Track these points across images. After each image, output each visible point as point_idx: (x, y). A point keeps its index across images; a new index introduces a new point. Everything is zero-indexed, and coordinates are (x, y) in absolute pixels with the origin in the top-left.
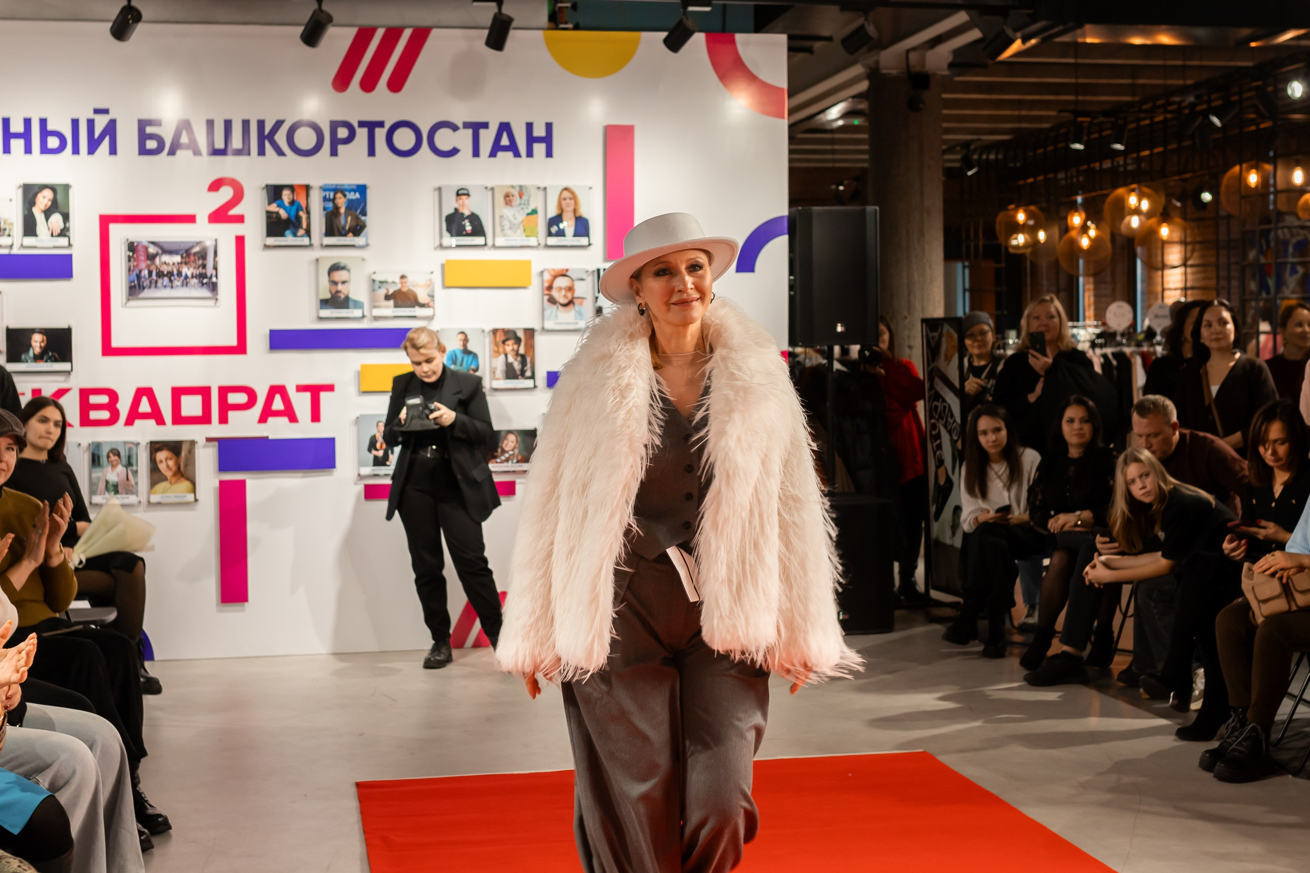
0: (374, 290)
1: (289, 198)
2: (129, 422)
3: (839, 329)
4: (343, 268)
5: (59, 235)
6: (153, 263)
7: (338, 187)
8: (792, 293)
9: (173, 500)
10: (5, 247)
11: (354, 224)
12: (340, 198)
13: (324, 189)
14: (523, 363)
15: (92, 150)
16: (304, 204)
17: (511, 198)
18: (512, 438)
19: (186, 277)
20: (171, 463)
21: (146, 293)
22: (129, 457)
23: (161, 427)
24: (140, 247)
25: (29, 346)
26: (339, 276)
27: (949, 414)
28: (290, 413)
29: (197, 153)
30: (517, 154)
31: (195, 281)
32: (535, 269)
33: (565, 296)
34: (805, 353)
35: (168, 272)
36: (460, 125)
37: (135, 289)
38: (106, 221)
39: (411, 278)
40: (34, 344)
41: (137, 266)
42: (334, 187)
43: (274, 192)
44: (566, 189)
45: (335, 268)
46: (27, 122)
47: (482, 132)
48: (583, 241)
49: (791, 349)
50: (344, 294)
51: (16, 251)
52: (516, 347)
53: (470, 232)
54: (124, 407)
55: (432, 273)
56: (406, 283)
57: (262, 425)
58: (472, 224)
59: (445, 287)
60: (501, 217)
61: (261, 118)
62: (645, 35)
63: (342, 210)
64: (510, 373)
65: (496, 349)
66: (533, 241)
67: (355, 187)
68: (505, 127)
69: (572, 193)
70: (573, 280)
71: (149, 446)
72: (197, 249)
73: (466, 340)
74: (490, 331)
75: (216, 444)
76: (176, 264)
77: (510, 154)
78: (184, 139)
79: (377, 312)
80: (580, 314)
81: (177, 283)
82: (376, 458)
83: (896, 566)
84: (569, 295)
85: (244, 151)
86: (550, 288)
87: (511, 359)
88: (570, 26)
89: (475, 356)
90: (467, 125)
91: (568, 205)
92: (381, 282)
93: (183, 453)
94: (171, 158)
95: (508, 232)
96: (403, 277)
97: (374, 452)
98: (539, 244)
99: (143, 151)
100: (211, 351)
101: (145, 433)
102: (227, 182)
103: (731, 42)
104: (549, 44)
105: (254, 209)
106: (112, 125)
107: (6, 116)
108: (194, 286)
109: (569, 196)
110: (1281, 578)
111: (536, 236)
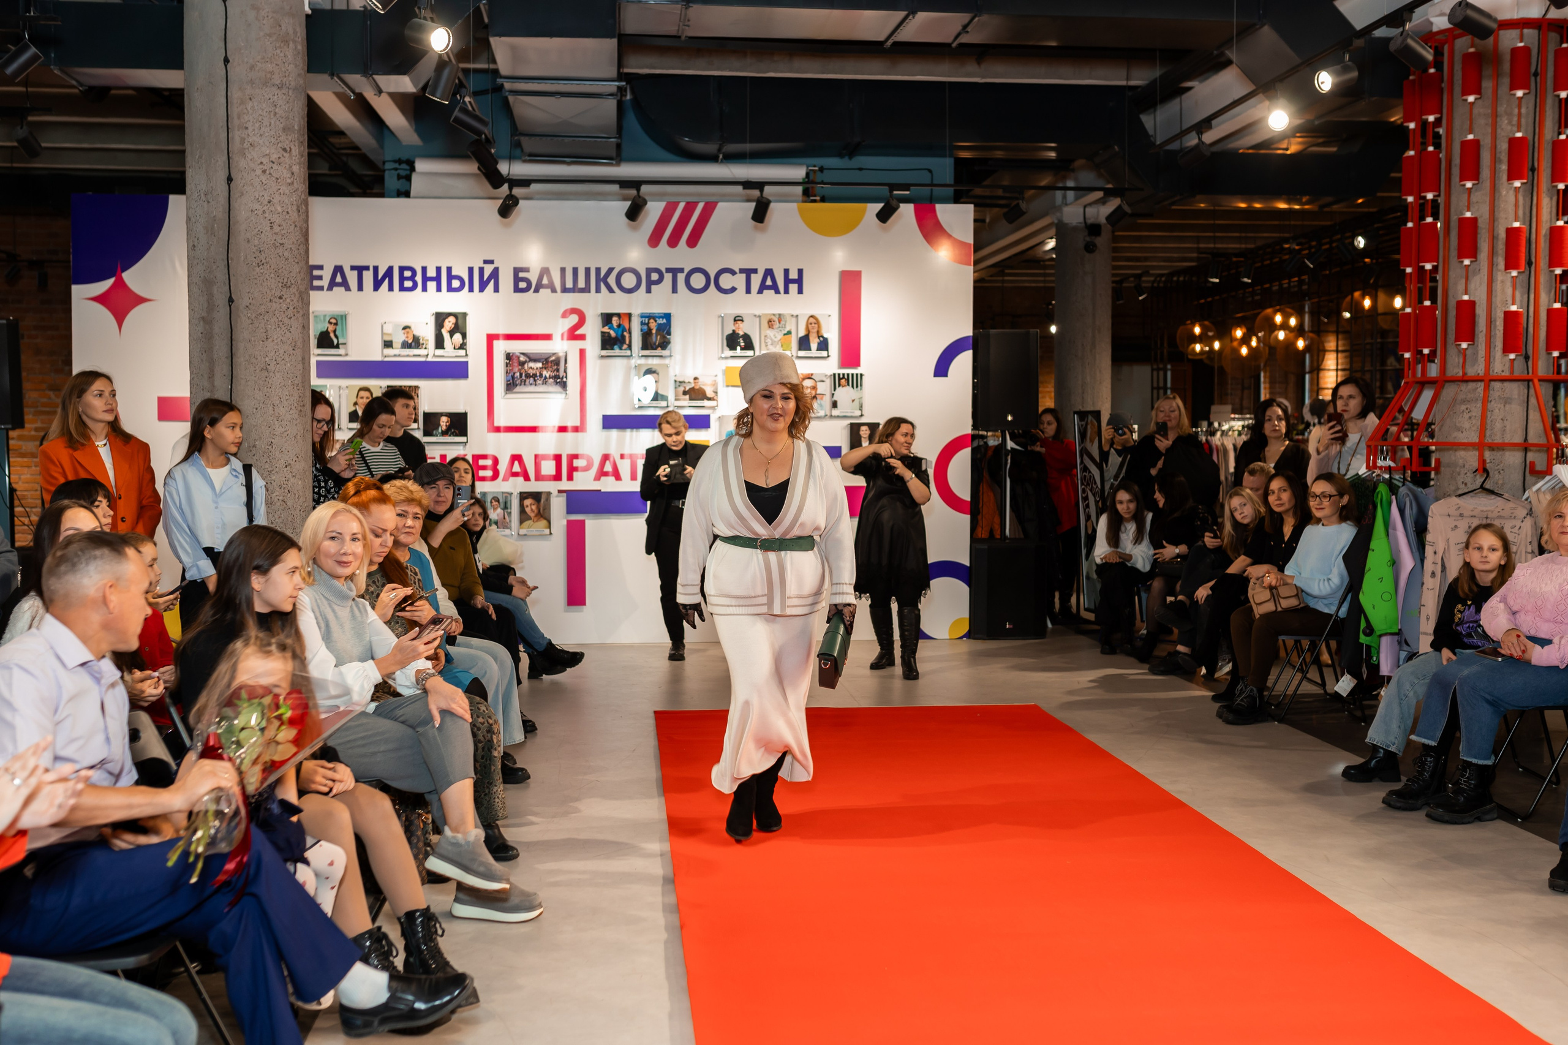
0: (676, 388)
1: (617, 323)
2: (505, 479)
3: (1010, 418)
4: (654, 372)
5: (460, 348)
7: (651, 314)
8: (975, 391)
10: (423, 356)
11: (662, 341)
12: (652, 322)
13: (642, 316)
15: (482, 290)
16: (627, 327)
17: (773, 322)
19: (546, 378)
20: (534, 507)
21: (518, 389)
22: (506, 503)
23: (527, 483)
25: (439, 425)
26: (651, 377)
28: (616, 474)
29: (554, 291)
30: (777, 292)
31: (551, 380)
33: (810, 393)
34: (985, 435)
36: (738, 271)
37: (510, 386)
38: (491, 338)
39: (701, 380)
40: (442, 423)
43: (607, 318)
44: (812, 316)
45: (648, 372)
46: (439, 269)
47: (753, 275)
48: (824, 353)
49: (973, 432)
51: (430, 359)
53: (743, 347)
54: (503, 467)
55: (717, 376)
56: (698, 382)
57: (597, 482)
58: (745, 341)
59: (726, 386)
60: (766, 335)
61: (598, 265)
62: (867, 206)
63: (654, 331)
68: (769, 272)
69: (816, 319)
70: (816, 382)
72: (553, 358)
75: (565, 494)
76: (539, 368)
77: (773, 291)
78: (545, 281)
80: (821, 405)
81: (539, 382)
84: (813, 393)
85: (586, 290)
88: (818, 198)
90: (742, 271)
91: (813, 328)
93: (543, 501)
94: (536, 294)
95: (770, 347)
96: (696, 379)
99: (517, 290)
100: (562, 429)
101: (517, 486)
102: (574, 311)
103: (934, 211)
104: (801, 212)
105: (593, 330)
106: (496, 270)
107: (424, 265)
108: (551, 384)
109: (814, 321)
110: (1272, 588)
111: (790, 350)
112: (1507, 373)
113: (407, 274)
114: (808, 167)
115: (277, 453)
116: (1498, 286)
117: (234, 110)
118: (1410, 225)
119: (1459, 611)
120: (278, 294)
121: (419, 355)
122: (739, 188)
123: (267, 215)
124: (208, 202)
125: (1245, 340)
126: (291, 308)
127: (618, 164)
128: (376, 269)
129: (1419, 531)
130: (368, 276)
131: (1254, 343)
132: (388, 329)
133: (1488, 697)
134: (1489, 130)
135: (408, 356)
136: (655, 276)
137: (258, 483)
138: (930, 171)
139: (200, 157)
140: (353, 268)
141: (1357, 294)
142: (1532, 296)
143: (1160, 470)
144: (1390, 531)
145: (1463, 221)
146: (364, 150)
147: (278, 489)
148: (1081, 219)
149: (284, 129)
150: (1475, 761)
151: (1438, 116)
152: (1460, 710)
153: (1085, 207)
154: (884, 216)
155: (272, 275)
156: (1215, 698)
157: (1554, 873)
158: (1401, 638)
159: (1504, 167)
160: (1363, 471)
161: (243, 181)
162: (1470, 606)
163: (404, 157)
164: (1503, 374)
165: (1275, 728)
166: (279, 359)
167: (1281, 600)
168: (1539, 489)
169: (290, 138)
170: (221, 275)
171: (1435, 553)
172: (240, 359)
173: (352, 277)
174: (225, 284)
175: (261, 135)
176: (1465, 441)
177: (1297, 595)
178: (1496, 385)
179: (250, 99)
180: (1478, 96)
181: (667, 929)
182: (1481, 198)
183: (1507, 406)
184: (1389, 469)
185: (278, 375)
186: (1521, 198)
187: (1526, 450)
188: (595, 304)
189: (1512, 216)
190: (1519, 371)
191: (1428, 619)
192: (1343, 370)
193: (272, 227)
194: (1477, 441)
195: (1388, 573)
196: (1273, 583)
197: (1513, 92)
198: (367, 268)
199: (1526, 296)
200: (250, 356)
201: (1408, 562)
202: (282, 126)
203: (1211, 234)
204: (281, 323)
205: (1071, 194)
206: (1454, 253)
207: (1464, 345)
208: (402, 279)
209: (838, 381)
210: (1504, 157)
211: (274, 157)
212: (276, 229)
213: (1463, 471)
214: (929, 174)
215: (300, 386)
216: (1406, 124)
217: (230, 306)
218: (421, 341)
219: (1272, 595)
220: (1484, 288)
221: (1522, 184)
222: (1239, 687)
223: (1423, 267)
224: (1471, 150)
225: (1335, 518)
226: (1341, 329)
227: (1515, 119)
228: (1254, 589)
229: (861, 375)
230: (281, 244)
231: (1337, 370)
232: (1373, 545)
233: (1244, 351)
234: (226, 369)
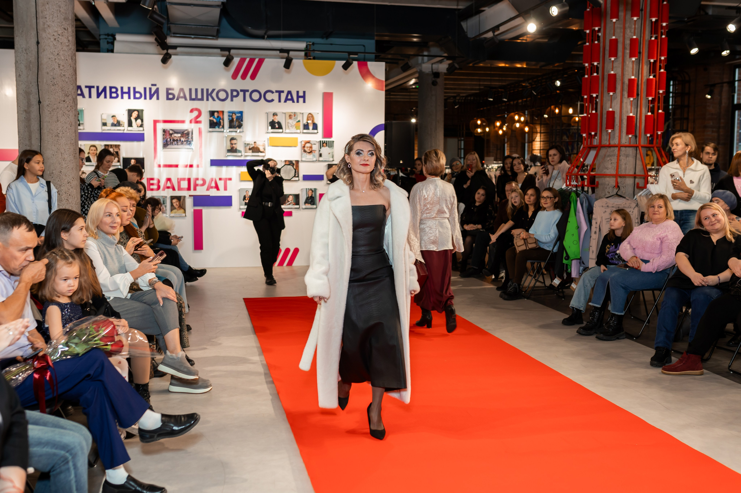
0: (245, 147)
1: (217, 115)
2: (164, 190)
3: (401, 162)
4: (235, 139)
5: (140, 127)
6: (171, 136)
7: (233, 112)
8: (386, 150)
9: (178, 216)
10: (122, 130)
11: (239, 124)
12: (234, 115)
13: (229, 112)
15: (151, 98)
16: (222, 117)
17: (291, 116)
18: (291, 197)
19: (182, 141)
20: (177, 203)
21: (169, 147)
23: (174, 192)
24: (167, 131)
25: (130, 164)
26: (234, 142)
28: (217, 188)
29: (186, 99)
30: (293, 102)
31: (185, 143)
32: (299, 140)
33: (309, 150)
35: (176, 140)
36: (274, 91)
38: (155, 122)
39: (258, 143)
40: (132, 163)
41: (166, 137)
43: (212, 113)
44: (310, 114)
46: (129, 88)
47: (282, 94)
48: (315, 131)
50: (235, 148)
51: (125, 132)
52: (293, 166)
53: (278, 128)
54: (162, 184)
55: (265, 141)
56: (256, 144)
57: (208, 191)
58: (278, 125)
59: (269, 146)
60: (288, 123)
61: (207, 88)
62: (337, 62)
63: (235, 120)
66: (298, 131)
68: (289, 92)
69: (312, 115)
70: (312, 144)
72: (186, 132)
75: (192, 197)
76: (179, 137)
77: (291, 102)
78: (182, 95)
79: (246, 154)
80: (314, 156)
81: (179, 143)
82: (246, 203)
84: (311, 149)
85: (202, 99)
86: (304, 147)
88: (312, 58)
90: (277, 91)
91: (310, 119)
92: (248, 144)
93: (182, 200)
94: (177, 101)
95: (290, 128)
96: (255, 142)
97: (245, 201)
99: (168, 99)
100: (191, 166)
101: (169, 193)
102: (197, 109)
103: (366, 65)
104: (305, 64)
105: (205, 119)
106: (157, 90)
107: (122, 86)
108: (185, 144)
109: (311, 116)
110: (525, 240)
111: (300, 129)
112: (627, 144)
113: (114, 90)
114: (307, 42)
115: (64, 176)
116: (624, 105)
117: (40, 9)
118: (586, 76)
119: (608, 248)
120: (63, 99)
121: (120, 130)
122: (278, 52)
123: (57, 61)
124: (27, 54)
125: (501, 127)
126: (69, 106)
127: (217, 39)
128: (98, 87)
129: (590, 213)
130: (94, 91)
131: (505, 129)
132: (104, 117)
133: (622, 285)
134: (622, 34)
135: (115, 130)
136: (235, 93)
137: (54, 190)
138: (364, 46)
139: (22, 31)
140: (86, 87)
141: (552, 107)
142: (639, 109)
144: (577, 213)
145: (610, 75)
146: (89, 29)
147: (64, 194)
148: (430, 70)
149: (64, 19)
150: (617, 313)
151: (599, 27)
152: (611, 291)
153: (432, 64)
154: (346, 67)
155: (60, 90)
156: (498, 289)
157: (652, 359)
158: (581, 261)
159: (628, 51)
160: (564, 187)
161: (45, 44)
162: (612, 246)
163: (110, 33)
164: (626, 144)
165: (525, 302)
166: (64, 131)
167: (529, 245)
168: (641, 195)
169: (67, 23)
170: (34, 90)
171: (596, 223)
172: (45, 131)
173: (86, 91)
174: (36, 94)
175: (53, 21)
176: (609, 173)
177: (535, 242)
178: (623, 149)
179: (48, 3)
180: (617, 19)
181: (271, 394)
182: (618, 65)
183: (627, 158)
184: (576, 186)
185: (64, 139)
186: (635, 66)
187: (635, 178)
188: (207, 106)
189: (631, 73)
190: (633, 142)
191: (593, 252)
192: (543, 141)
193: (59, 67)
194: (615, 173)
195: (576, 232)
196: (524, 237)
197: (632, 18)
198: (93, 87)
199: (636, 109)
200: (50, 129)
201: (584, 227)
202: (63, 17)
203: (489, 78)
204: (64, 114)
205: (426, 58)
206: (606, 89)
207: (610, 131)
208: (111, 93)
209: (322, 144)
210: (628, 47)
211: (60, 32)
212: (61, 67)
213: (608, 187)
214: (363, 48)
215: (74, 144)
216: (585, 31)
217: (39, 105)
218: (121, 123)
219: (525, 242)
220: (619, 105)
221: (636, 59)
222: (509, 284)
223: (592, 95)
224: (614, 43)
225: (552, 207)
226: (543, 123)
227: (633, 30)
228: (516, 240)
229: (333, 142)
230: (64, 75)
231: (540, 141)
232: (569, 220)
233: (501, 132)
234: (38, 136)
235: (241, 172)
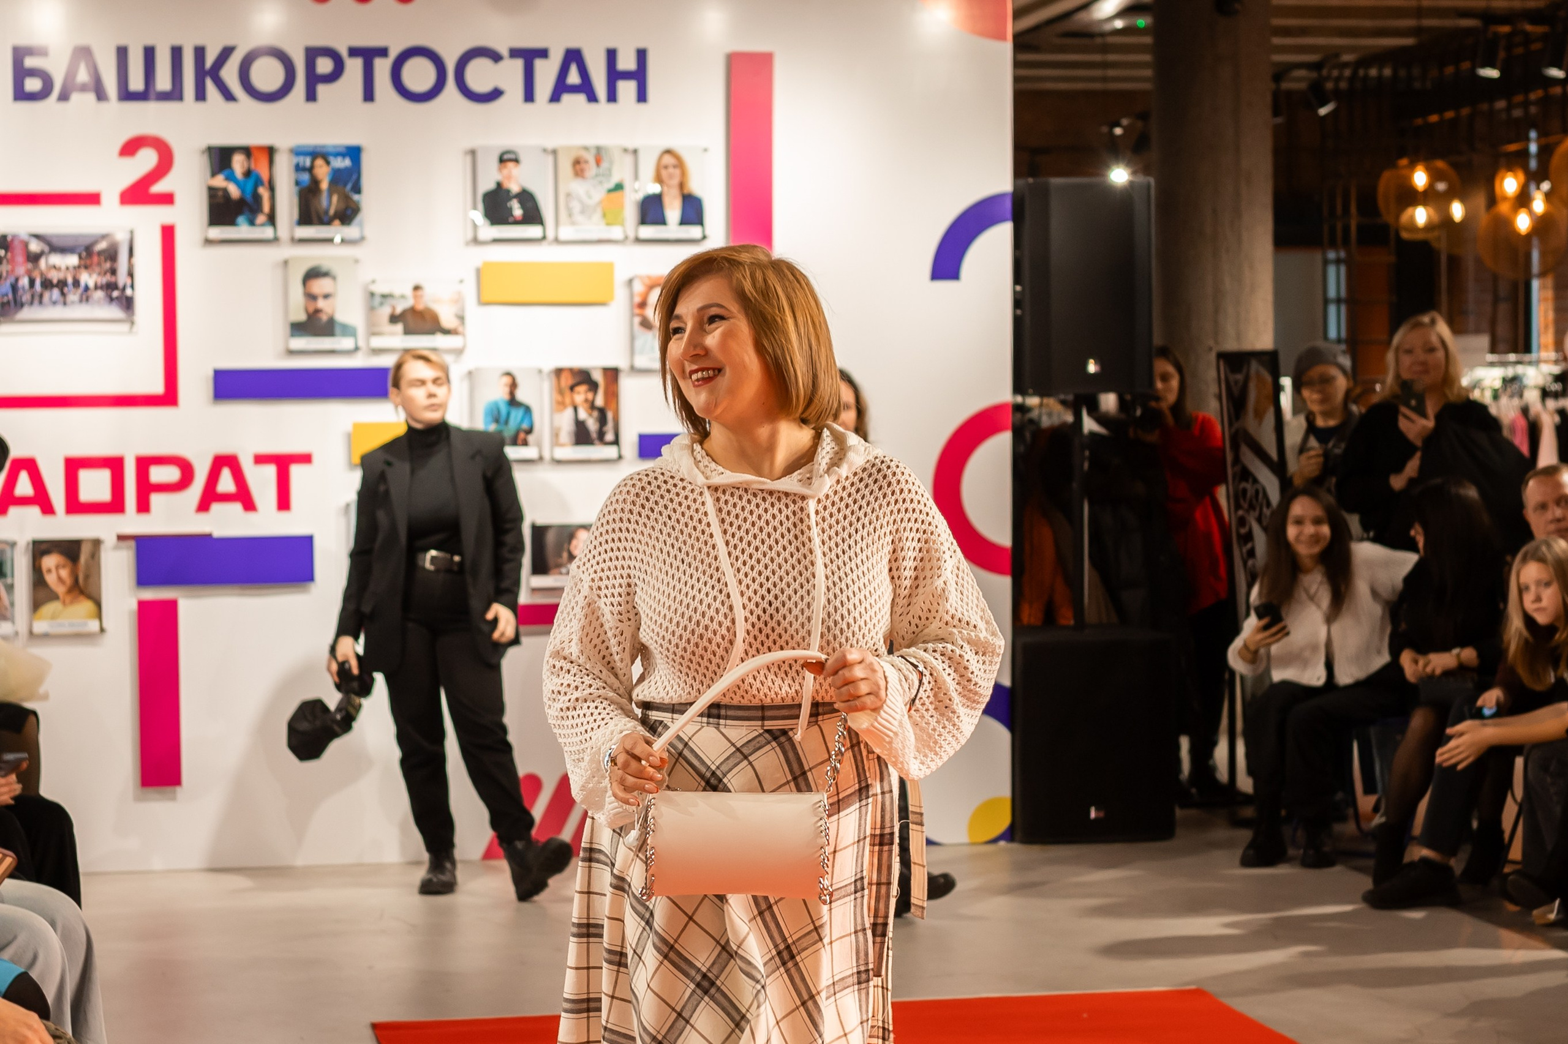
0: (371, 309)
1: (243, 166)
3: (1092, 367)
4: (326, 274)
7: (318, 150)
8: (1019, 312)
9: (66, 630)
11: (342, 206)
12: (321, 166)
13: (297, 152)
14: (602, 420)
16: (265, 176)
17: (583, 165)
18: (582, 535)
19: (87, 288)
20: (64, 573)
21: (26, 313)
23: (49, 519)
24: (16, 243)
26: (320, 286)
27: (1265, 502)
28: (244, 497)
29: (101, 95)
30: (592, 98)
31: (99, 294)
32: (620, 276)
34: (1041, 405)
35: (59, 281)
36: (505, 52)
37: (8, 306)
39: (429, 290)
41: (13, 271)
42: (311, 150)
43: (221, 157)
44: (668, 152)
45: (313, 274)
48: (695, 232)
49: (1019, 399)
50: (326, 313)
52: (590, 396)
53: (520, 218)
55: (461, 281)
56: (421, 296)
57: (203, 516)
58: (523, 205)
59: (483, 302)
60: (568, 195)
61: (200, 42)
63: (324, 185)
64: (582, 436)
65: (559, 398)
66: (616, 233)
67: (342, 150)
68: (573, 56)
69: (678, 158)
71: (31, 546)
72: (102, 246)
73: (513, 386)
74: (551, 372)
75: (132, 544)
76: (71, 269)
77: (581, 98)
78: (82, 76)
79: (377, 342)
81: (73, 296)
83: (1185, 743)
85: (175, 94)
86: (643, 305)
87: (583, 415)
89: (528, 410)
90: (515, 53)
92: (384, 296)
93: (83, 558)
94: (63, 105)
95: (579, 218)
96: (417, 288)
98: (626, 238)
99: (21, 95)
100: (125, 401)
101: (25, 526)
102: (150, 142)
105: (189, 183)
108: (98, 302)
109: (673, 163)
111: (622, 224)
136: (324, 65)
143: (1412, 482)
188: (195, 127)
235: (357, 426)
